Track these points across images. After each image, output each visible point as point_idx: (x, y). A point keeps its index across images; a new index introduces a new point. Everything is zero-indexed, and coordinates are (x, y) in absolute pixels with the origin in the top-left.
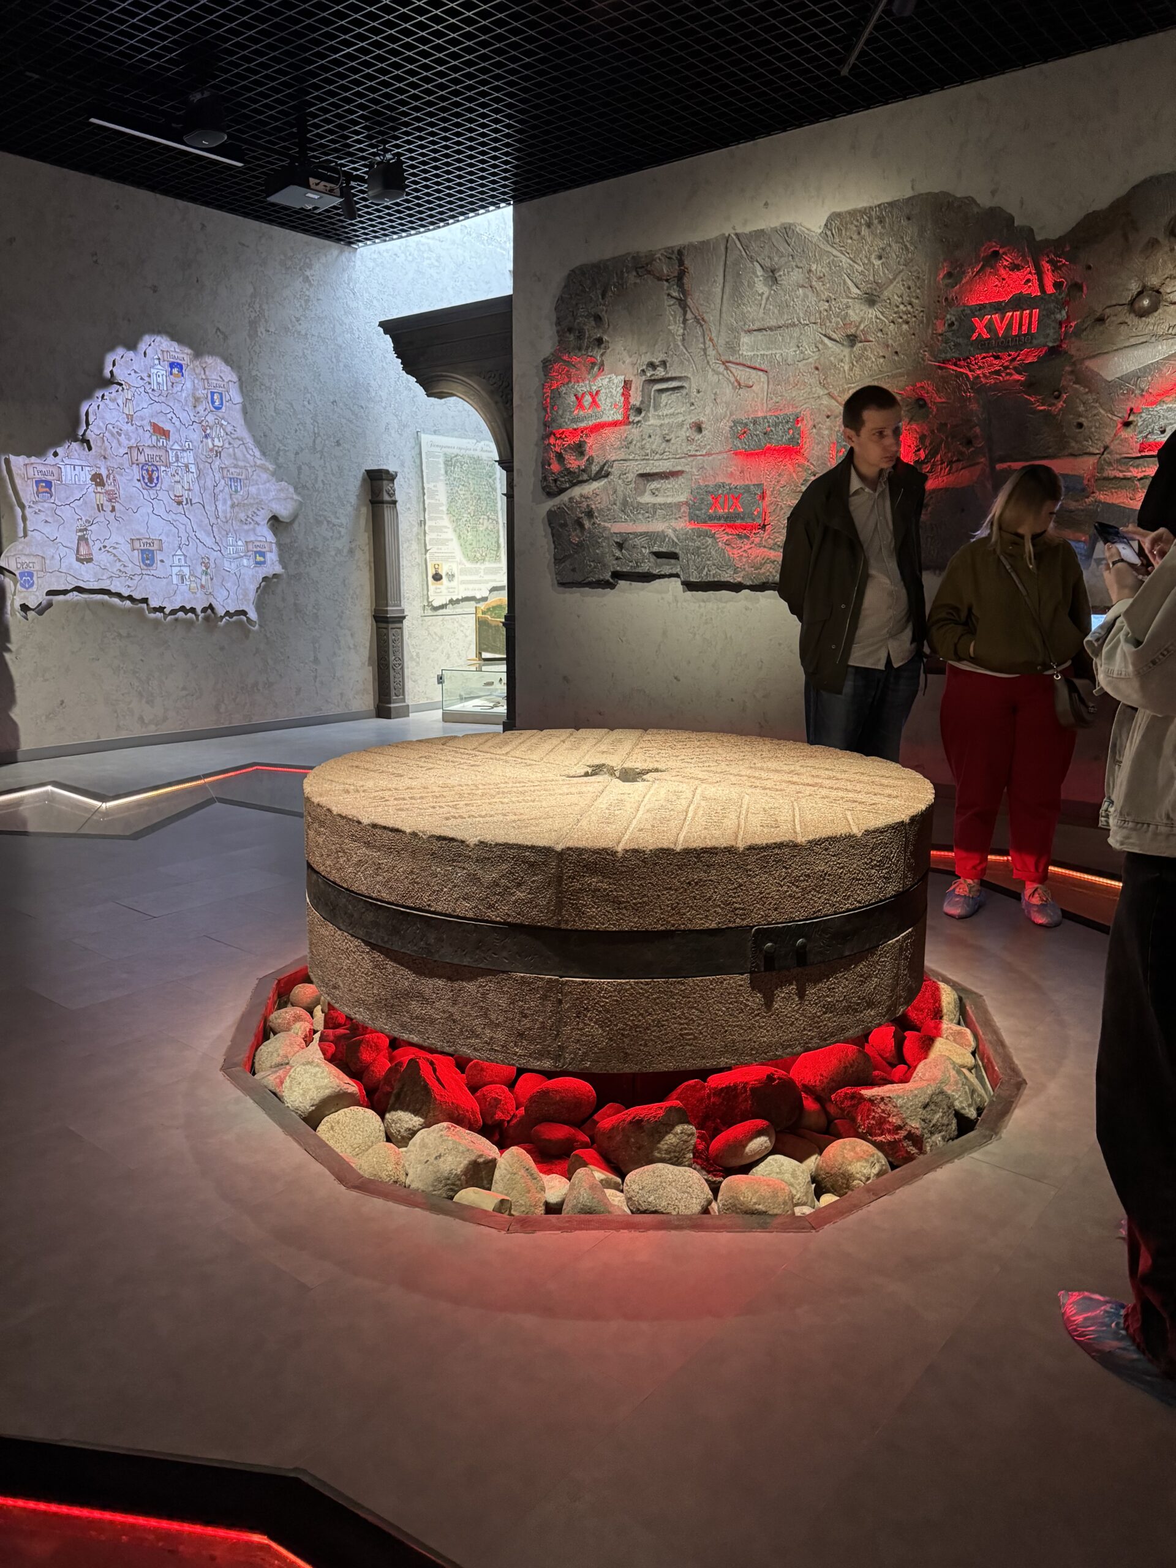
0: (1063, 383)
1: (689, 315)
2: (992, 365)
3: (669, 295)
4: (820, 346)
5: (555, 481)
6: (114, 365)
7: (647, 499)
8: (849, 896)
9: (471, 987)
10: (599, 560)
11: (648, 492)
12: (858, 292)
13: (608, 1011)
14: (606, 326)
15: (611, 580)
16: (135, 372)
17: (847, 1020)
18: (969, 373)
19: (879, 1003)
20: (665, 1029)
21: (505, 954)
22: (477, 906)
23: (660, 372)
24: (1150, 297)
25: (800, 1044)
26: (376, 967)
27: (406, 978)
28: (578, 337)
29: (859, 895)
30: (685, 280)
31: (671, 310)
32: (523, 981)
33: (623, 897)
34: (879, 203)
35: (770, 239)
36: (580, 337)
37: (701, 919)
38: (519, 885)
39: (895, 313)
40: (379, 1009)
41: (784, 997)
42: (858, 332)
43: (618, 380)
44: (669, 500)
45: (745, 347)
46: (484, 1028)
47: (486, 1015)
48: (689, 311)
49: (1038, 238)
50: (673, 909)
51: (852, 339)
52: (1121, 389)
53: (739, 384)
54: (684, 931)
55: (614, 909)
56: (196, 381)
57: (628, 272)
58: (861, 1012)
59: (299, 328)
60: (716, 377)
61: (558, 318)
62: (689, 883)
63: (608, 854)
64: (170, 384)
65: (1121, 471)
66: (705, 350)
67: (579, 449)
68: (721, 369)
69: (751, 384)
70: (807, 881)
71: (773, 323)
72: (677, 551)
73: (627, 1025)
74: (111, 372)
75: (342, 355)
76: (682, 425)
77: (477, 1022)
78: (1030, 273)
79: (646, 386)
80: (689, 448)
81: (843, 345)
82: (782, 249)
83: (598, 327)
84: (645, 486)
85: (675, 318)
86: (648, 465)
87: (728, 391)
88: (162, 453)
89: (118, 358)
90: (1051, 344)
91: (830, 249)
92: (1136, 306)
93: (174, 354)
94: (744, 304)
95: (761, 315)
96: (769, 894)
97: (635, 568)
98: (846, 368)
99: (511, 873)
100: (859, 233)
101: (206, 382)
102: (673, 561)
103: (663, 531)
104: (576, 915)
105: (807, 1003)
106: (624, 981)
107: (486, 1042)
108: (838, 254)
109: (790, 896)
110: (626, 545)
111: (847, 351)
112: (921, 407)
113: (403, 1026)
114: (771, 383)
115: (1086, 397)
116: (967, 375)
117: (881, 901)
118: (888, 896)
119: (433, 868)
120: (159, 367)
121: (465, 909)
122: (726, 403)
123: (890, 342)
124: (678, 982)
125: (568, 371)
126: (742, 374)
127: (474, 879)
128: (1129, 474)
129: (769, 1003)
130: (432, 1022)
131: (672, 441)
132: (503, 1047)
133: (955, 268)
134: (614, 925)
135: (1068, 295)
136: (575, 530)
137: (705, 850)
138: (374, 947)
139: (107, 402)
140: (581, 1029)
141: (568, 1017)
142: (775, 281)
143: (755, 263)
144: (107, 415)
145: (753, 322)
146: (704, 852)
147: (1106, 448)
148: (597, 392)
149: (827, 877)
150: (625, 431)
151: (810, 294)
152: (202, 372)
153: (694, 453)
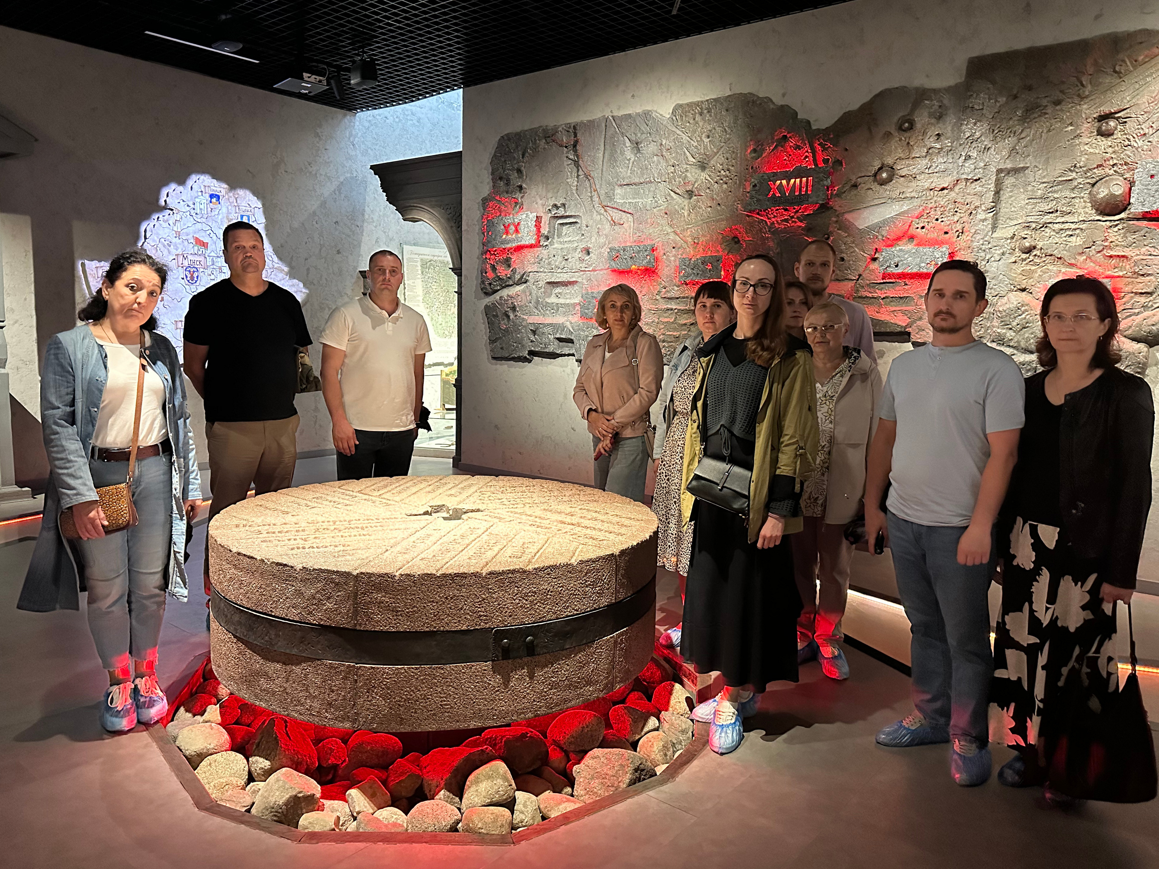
0: (831, 229)
1: (581, 172)
2: (782, 215)
3: (567, 157)
4: (668, 198)
5: (490, 284)
6: (167, 196)
7: (553, 300)
8: (568, 606)
9: (297, 669)
10: (520, 342)
11: (554, 295)
12: (694, 160)
13: (388, 689)
14: (525, 177)
15: (528, 357)
16: (183, 201)
17: (569, 694)
18: (767, 221)
19: (596, 681)
20: (430, 701)
21: (319, 647)
22: (301, 613)
23: (561, 212)
24: (887, 171)
25: (530, 711)
26: (240, 653)
27: (258, 662)
28: (507, 184)
29: (576, 605)
30: (578, 147)
31: (569, 168)
32: (331, 667)
33: (399, 607)
34: (708, 98)
35: (635, 121)
36: (508, 184)
37: (455, 623)
38: (329, 598)
39: (718, 176)
40: (242, 683)
41: (518, 678)
42: (694, 189)
43: (533, 216)
44: (568, 301)
45: (619, 196)
46: (306, 699)
47: (307, 690)
48: (580, 170)
49: (814, 128)
50: (435, 616)
51: (690, 193)
52: (869, 235)
53: (615, 222)
54: (443, 631)
55: (393, 616)
56: (230, 208)
57: (539, 140)
58: (581, 688)
59: (310, 169)
60: (599, 216)
61: (492, 170)
62: (446, 598)
63: (389, 577)
64: (209, 209)
65: (870, 292)
66: (591, 197)
67: (507, 263)
68: (602, 211)
69: (622, 223)
70: (534, 596)
71: (637, 180)
72: (572, 338)
73: (402, 698)
74: (165, 201)
75: (343, 189)
76: (576, 249)
77: (301, 694)
78: (807, 152)
79: (552, 221)
80: (581, 265)
81: (684, 197)
82: (642, 128)
83: (520, 177)
84: (551, 290)
85: (571, 173)
86: (553, 276)
87: (607, 226)
88: (202, 259)
89: (171, 191)
90: (821, 202)
91: (674, 129)
92: (878, 177)
93: (213, 188)
94: (617, 166)
95: (629, 174)
96: (505, 605)
97: (544, 349)
98: (686, 214)
99: (323, 590)
100: (694, 119)
101: (237, 208)
102: (570, 344)
103: (563, 323)
104: (367, 620)
105: (535, 682)
106: (399, 667)
107: (307, 709)
108: (681, 133)
109: (521, 606)
110: (537, 332)
111: (686, 202)
112: (736, 243)
113: (256, 696)
114: (635, 222)
115: (846, 239)
116: (766, 222)
117: (595, 609)
118: (602, 606)
119: (274, 585)
120: (202, 197)
121: (293, 614)
122: (605, 235)
123: (715, 196)
124: (439, 668)
125: (499, 207)
126: (617, 215)
127: (299, 593)
128: (875, 295)
129: (506, 682)
130: (274, 693)
131: (569, 260)
132: (318, 712)
133: (758, 146)
134: (393, 627)
135: (833, 167)
136: (503, 320)
137: (457, 575)
138: (239, 639)
139: (161, 222)
140: (370, 701)
141: (362, 693)
142: (639, 150)
143: (625, 137)
144: (161, 232)
145: (623, 179)
146: (457, 576)
147: (860, 275)
148: (519, 224)
149: (550, 593)
150: (537, 252)
151: (662, 161)
152: (235, 201)
153: (584, 269)
